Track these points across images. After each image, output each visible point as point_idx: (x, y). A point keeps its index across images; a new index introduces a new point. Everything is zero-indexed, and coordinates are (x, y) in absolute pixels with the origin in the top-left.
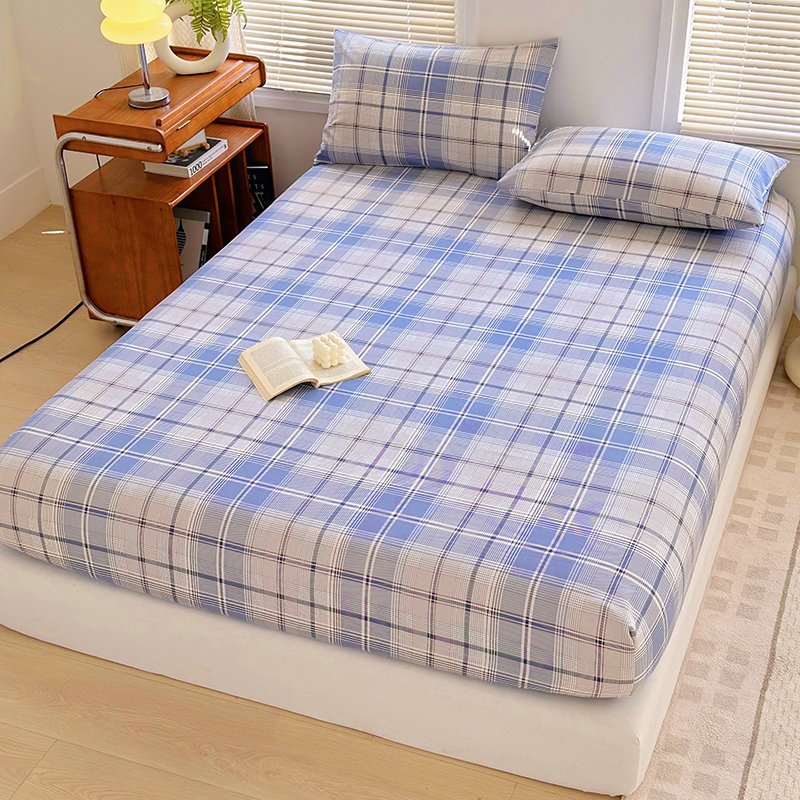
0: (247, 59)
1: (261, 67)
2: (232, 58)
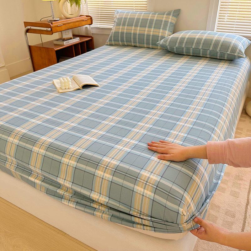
0: (87, 16)
1: (91, 18)
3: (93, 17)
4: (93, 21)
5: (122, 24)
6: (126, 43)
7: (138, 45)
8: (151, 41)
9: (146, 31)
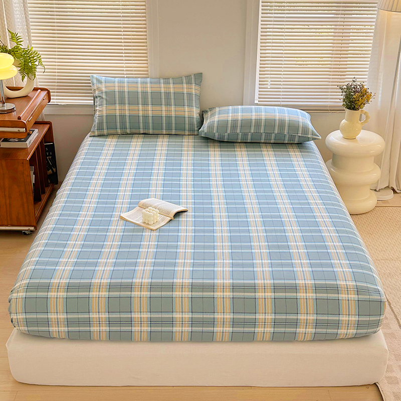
0: (42, 89)
1: (49, 93)
2: (36, 89)
3: (50, 90)
4: (51, 97)
5: (117, 102)
6: (128, 131)
7: (151, 131)
8: (174, 125)
9: (163, 111)
